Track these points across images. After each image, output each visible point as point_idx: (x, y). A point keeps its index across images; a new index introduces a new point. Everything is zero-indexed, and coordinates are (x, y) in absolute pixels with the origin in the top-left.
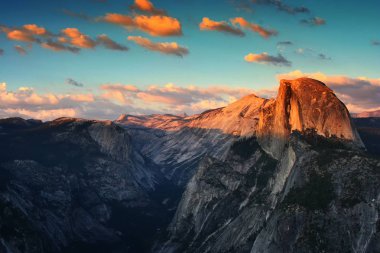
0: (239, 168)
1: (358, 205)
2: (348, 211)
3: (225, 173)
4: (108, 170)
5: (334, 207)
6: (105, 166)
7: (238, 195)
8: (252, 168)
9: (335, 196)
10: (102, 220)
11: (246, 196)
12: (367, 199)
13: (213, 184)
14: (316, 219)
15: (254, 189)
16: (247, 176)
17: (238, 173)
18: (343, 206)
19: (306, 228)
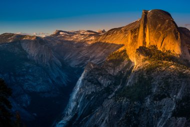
0: (112, 72)
1: (165, 99)
2: (157, 103)
3: (102, 75)
4: (30, 71)
5: (149, 100)
6: (29, 68)
7: (108, 90)
8: (120, 72)
9: (151, 93)
10: (24, 105)
11: (113, 91)
12: (171, 95)
13: (92, 83)
14: (134, 107)
15: (119, 87)
16: (116, 77)
17: (110, 75)
18: (155, 99)
19: (127, 113)
